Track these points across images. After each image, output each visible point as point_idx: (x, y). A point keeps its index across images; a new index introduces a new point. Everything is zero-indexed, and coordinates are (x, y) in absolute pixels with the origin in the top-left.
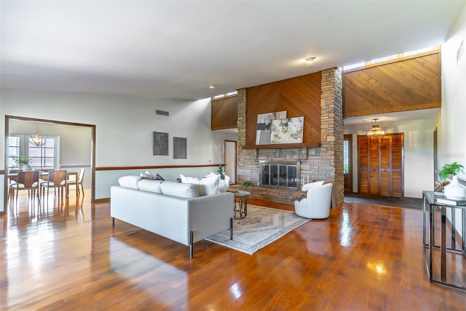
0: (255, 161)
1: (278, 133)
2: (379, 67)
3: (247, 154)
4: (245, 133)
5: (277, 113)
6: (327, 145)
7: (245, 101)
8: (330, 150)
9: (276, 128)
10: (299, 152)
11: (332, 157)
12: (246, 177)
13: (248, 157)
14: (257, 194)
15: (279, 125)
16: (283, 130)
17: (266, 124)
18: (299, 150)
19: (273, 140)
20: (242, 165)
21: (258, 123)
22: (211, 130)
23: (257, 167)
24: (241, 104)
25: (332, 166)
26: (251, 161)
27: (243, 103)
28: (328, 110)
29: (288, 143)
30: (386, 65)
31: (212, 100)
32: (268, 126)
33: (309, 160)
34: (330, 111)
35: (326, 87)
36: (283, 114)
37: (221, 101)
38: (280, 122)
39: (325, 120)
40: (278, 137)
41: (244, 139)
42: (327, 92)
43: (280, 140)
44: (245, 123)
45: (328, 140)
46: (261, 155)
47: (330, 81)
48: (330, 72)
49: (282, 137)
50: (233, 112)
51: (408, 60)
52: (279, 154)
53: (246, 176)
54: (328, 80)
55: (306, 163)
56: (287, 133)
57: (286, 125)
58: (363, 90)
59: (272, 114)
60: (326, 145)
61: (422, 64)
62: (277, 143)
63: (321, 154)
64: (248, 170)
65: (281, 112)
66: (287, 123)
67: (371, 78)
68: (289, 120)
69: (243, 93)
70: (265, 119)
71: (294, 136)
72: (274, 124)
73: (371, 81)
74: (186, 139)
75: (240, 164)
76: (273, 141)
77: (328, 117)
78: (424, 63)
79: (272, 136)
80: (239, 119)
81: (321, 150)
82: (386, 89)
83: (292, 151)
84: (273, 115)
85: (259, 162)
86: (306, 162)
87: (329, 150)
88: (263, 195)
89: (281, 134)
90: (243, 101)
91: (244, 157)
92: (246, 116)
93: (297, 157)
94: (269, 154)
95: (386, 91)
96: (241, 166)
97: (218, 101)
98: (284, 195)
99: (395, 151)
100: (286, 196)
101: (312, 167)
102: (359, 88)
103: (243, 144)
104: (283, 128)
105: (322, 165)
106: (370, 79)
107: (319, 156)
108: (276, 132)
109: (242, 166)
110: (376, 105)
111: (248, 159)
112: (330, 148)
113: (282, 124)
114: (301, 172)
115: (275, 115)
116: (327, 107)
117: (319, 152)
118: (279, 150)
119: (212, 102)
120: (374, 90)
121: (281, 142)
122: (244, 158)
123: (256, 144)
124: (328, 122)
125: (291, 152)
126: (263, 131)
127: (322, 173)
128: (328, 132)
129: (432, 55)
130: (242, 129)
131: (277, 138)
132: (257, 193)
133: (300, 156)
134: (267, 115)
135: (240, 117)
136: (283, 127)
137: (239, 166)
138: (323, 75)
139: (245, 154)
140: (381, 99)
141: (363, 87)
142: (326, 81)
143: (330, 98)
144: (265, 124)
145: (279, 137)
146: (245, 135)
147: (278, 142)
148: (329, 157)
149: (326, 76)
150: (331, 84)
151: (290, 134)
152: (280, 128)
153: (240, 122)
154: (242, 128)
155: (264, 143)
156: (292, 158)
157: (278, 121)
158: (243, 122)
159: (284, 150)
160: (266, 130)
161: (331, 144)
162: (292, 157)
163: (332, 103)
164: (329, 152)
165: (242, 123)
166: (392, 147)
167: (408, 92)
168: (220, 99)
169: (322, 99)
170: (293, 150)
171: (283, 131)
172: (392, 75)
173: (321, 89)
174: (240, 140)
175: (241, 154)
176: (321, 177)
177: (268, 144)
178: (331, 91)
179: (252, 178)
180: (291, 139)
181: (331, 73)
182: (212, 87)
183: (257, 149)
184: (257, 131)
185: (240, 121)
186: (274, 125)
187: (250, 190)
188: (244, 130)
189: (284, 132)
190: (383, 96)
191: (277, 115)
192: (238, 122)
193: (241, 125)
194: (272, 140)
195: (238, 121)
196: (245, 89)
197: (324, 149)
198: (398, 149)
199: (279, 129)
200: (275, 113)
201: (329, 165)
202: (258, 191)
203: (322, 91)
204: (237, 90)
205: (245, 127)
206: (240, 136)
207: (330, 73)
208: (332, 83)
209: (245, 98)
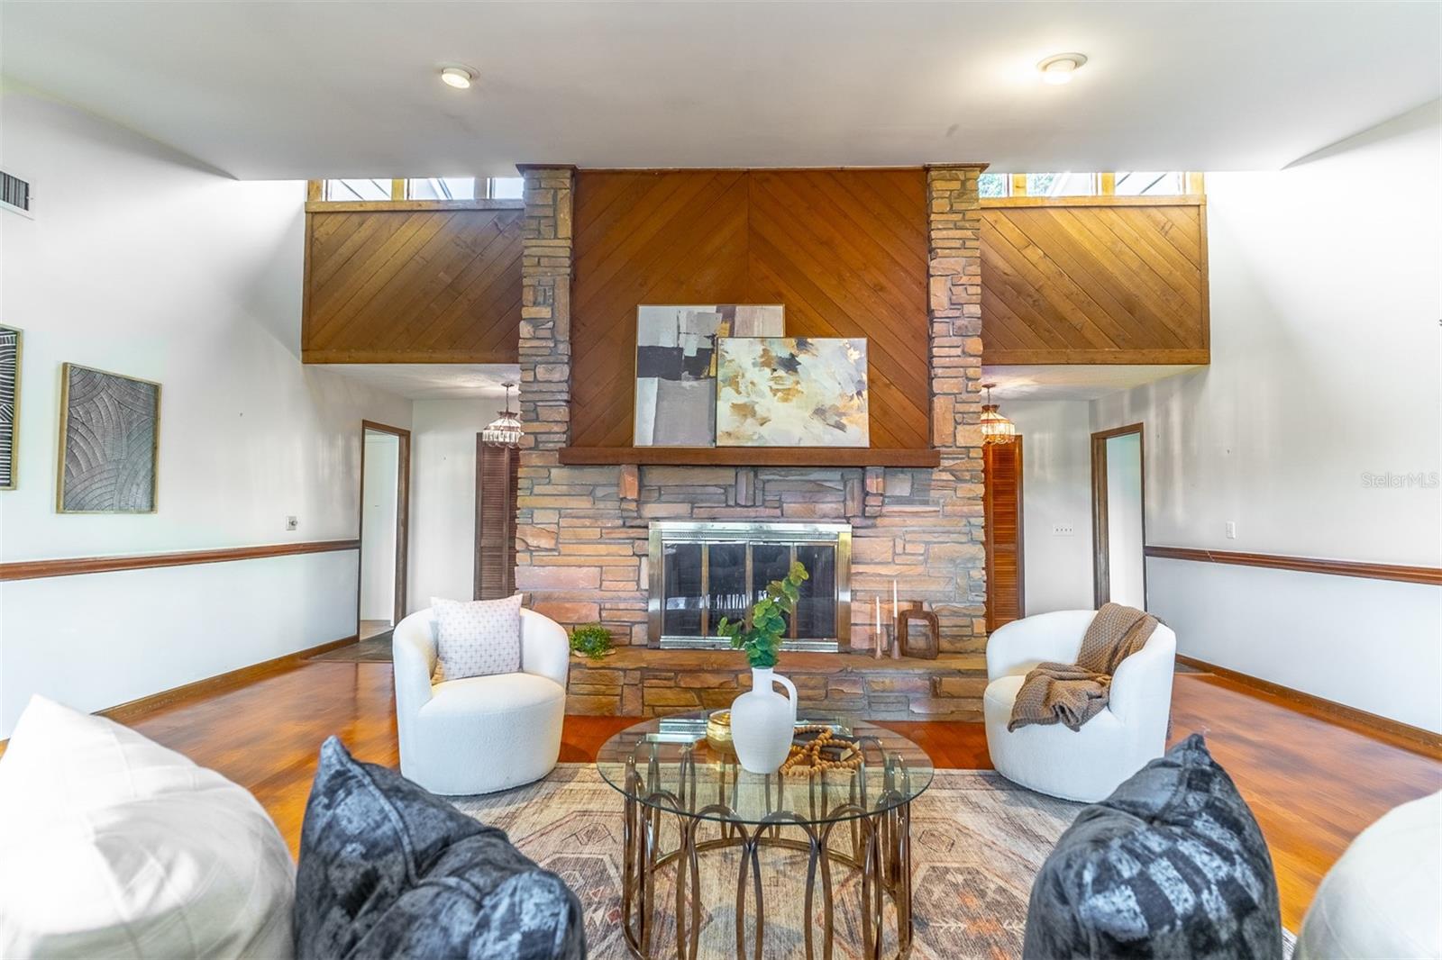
0: (624, 525)
1: (754, 398)
2: (1051, 212)
3: (578, 489)
4: (565, 387)
5: (739, 308)
6: (959, 461)
7: (566, 229)
8: (968, 478)
9: (743, 376)
10: (845, 486)
11: (977, 508)
12: (567, 605)
13: (583, 504)
14: (670, 688)
15: (754, 365)
16: (775, 387)
17: (687, 353)
18: (842, 475)
19: (729, 430)
20: (545, 543)
21: (640, 343)
22: (305, 361)
23: (634, 554)
24: (544, 242)
25: (972, 541)
26: (599, 523)
27: (556, 237)
28: (959, 323)
29: (802, 445)
30: (1073, 210)
31: (314, 208)
32: (701, 364)
33: (886, 521)
34: (966, 327)
35: (952, 233)
36: (770, 318)
37: (372, 221)
38: (759, 348)
39: (948, 359)
40: (754, 414)
41: (563, 413)
42: (954, 252)
43: (764, 430)
44: (564, 335)
45: (961, 441)
46: (657, 495)
47: (963, 212)
48: (962, 178)
49: (772, 416)
50: (450, 285)
51: (1131, 209)
52: (751, 492)
53: (572, 600)
54: (956, 207)
55: (874, 530)
56: (795, 399)
57: (790, 364)
58: (1006, 276)
59: (712, 309)
60: (953, 459)
61: (1163, 230)
62: (750, 444)
63: (934, 494)
64: (585, 570)
65: (758, 308)
66: (793, 356)
67: (1031, 242)
68: (802, 345)
69: (556, 190)
70: (679, 327)
71: (827, 415)
72: (728, 357)
73: (1029, 252)
74: (155, 389)
75: (532, 542)
76: (729, 434)
77: (958, 352)
78: (1167, 228)
79: (723, 408)
80: (527, 312)
81: (934, 477)
82: (1073, 287)
83: (814, 482)
84: (720, 315)
85: (647, 527)
86: (874, 526)
87: (965, 481)
88: (701, 689)
89: (768, 404)
90: (555, 227)
91: (560, 503)
92: (572, 303)
93: (834, 505)
94: (699, 490)
95: (1072, 294)
96: (539, 549)
97: (355, 218)
98: (812, 683)
99: (1000, 488)
100: (826, 685)
101: (899, 550)
102: (996, 267)
103: (556, 438)
104: (774, 379)
105: (941, 539)
106: (1027, 244)
107: (926, 503)
108: (744, 393)
109: (547, 550)
110: (1047, 334)
111: (582, 513)
112: (967, 473)
113: (767, 361)
114: (853, 571)
115: (729, 317)
116: (957, 313)
117: (927, 488)
118: (752, 474)
119: (315, 215)
120: (1041, 283)
121: (767, 437)
122: (559, 510)
123: (637, 443)
124: (961, 369)
125: (810, 486)
126: (670, 383)
127: (939, 572)
128: (960, 407)
129: (1185, 209)
130: (550, 367)
131: (750, 420)
132: (672, 683)
133: (849, 503)
134: (689, 313)
135: (535, 304)
136: (776, 374)
137: (528, 549)
138: (938, 185)
139: (564, 489)
140: (1061, 318)
141: (1009, 270)
142: (952, 211)
143: (964, 280)
144: (680, 350)
145: (758, 416)
146: (565, 396)
147: (756, 437)
148: (965, 509)
149: (951, 191)
150: (967, 225)
151: (814, 407)
152: (763, 377)
153: (536, 327)
154: (552, 359)
155: (682, 440)
156: (814, 512)
157: (751, 343)
158: (552, 329)
159: (774, 474)
160: (688, 380)
161: (975, 455)
162: (812, 507)
163: (974, 297)
164: (968, 486)
165: (547, 334)
166: (994, 478)
167: (1130, 305)
168: (370, 208)
169: (932, 276)
170: (816, 475)
171: (778, 390)
172: (1087, 245)
173: (929, 239)
174: (537, 419)
175: (537, 489)
176: (933, 588)
177: (704, 443)
178: (969, 253)
179: (608, 606)
180: (818, 426)
181: (969, 184)
182: (456, 80)
183: (640, 466)
184: (639, 380)
185: (535, 322)
186: (730, 361)
187: (625, 670)
188: (562, 373)
189: (779, 394)
190: (1065, 307)
191: (738, 319)
192: (525, 329)
193: (544, 343)
194: (722, 426)
195: (522, 323)
196: (568, 174)
197: (946, 476)
198: (1008, 484)
199: (755, 381)
200: (729, 307)
201: (964, 539)
202: (677, 672)
203: (934, 246)
204: (522, 168)
205: (566, 359)
206: (536, 397)
207: (963, 183)
208: (971, 223)
209: (565, 217)
